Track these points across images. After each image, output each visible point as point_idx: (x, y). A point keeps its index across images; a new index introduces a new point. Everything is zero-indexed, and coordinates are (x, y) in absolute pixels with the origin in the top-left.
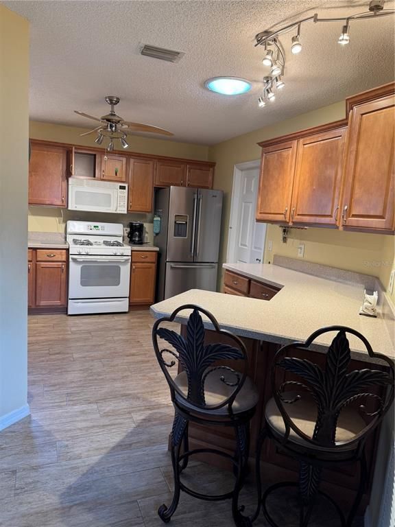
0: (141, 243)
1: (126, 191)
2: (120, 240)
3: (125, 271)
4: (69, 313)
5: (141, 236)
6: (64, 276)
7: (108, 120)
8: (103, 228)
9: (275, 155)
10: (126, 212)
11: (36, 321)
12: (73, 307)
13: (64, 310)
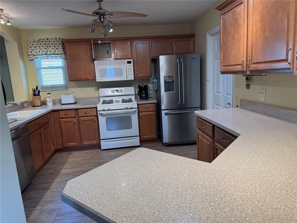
0: (147, 98)
1: (132, 64)
2: (133, 98)
3: (135, 119)
4: (102, 148)
5: (146, 93)
6: (96, 125)
7: (97, 13)
8: (121, 91)
9: (230, 14)
10: (133, 79)
11: (81, 155)
12: (105, 145)
13: (98, 146)
